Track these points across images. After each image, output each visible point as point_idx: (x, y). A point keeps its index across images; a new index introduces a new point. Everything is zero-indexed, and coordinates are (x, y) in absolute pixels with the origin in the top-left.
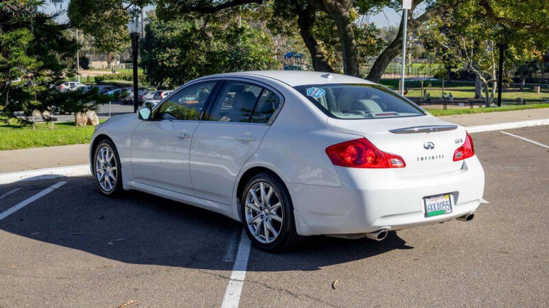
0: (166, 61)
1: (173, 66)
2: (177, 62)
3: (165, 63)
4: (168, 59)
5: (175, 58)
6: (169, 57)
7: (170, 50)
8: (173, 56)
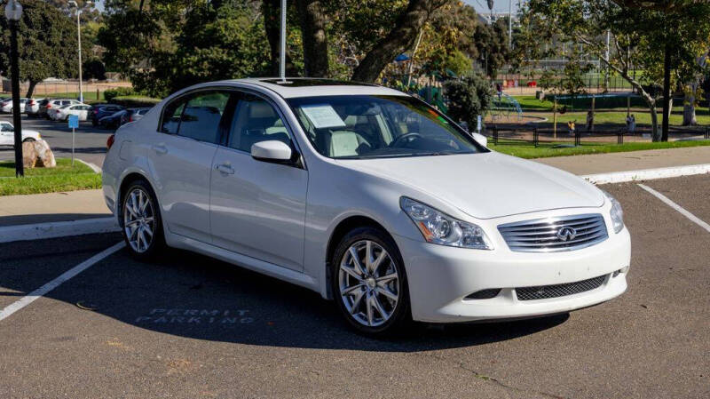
0: (192, 67)
1: (203, 75)
2: (209, 69)
3: (190, 70)
4: (196, 64)
5: (206, 63)
6: (198, 61)
7: (200, 51)
8: (203, 60)
